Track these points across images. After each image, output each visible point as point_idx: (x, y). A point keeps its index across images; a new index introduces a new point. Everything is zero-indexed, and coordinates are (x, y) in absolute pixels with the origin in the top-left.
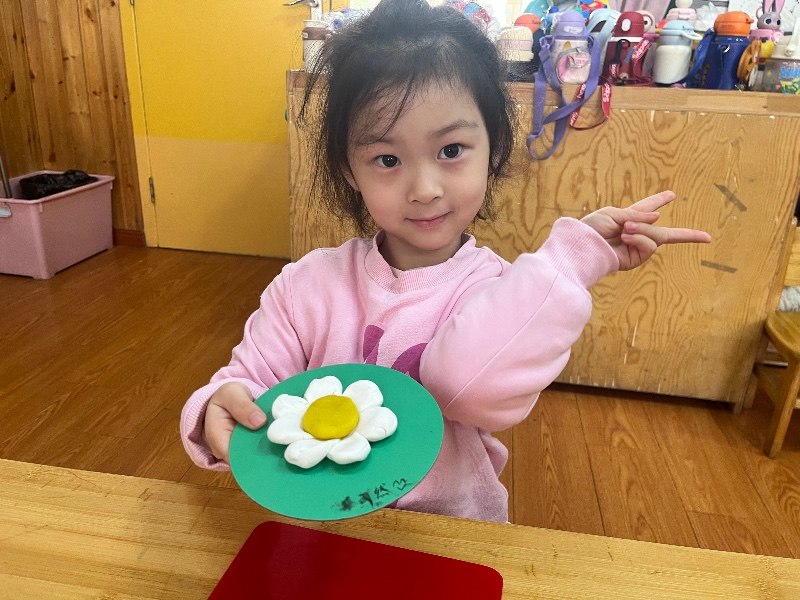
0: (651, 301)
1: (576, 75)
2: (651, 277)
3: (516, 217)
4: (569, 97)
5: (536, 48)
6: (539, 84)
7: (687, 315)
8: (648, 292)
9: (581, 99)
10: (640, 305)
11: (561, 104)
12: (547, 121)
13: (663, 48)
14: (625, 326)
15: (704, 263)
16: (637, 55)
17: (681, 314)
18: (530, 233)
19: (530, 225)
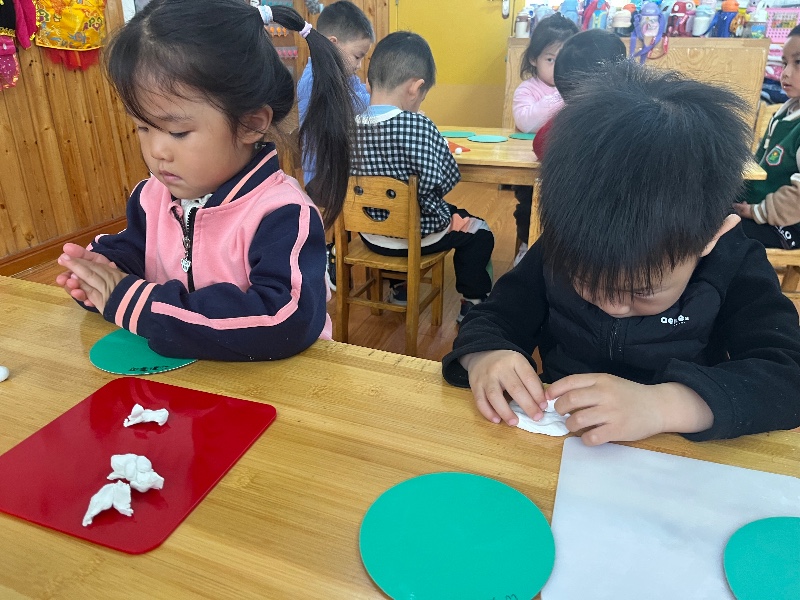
1: (651, 33)
4: (647, 43)
5: (632, 21)
6: (633, 38)
9: (653, 45)
11: (644, 47)
12: (636, 55)
13: (697, 19)
16: (681, 22)
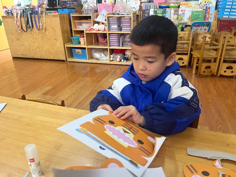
3: (31, 34)
8: (49, 44)
10: (49, 46)
15: (54, 39)
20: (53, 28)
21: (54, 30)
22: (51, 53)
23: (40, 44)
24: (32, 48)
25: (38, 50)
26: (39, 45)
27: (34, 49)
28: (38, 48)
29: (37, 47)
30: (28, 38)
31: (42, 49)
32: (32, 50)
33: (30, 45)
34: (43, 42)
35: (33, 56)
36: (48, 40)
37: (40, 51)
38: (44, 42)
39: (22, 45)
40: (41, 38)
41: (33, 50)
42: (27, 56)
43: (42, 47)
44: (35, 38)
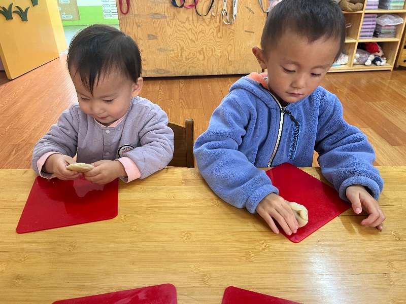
0: (233, 45)
2: (232, 37)
3: (191, 23)
7: (243, 48)
8: (232, 42)
10: (230, 46)
14: (227, 54)
15: (246, 31)
17: (242, 48)
18: (196, 28)
19: (196, 25)
20: (248, 8)
21: (250, 10)
22: (230, 61)
23: (209, 44)
24: (185, 54)
25: (201, 57)
26: (204, 47)
27: (191, 55)
28: (200, 54)
29: (200, 52)
30: (181, 32)
31: (211, 54)
32: (184, 59)
33: (182, 49)
34: (218, 40)
35: (186, 71)
36: (231, 34)
37: (204, 59)
38: (220, 38)
39: (160, 50)
40: (215, 32)
41: (187, 59)
42: (168, 72)
43: (212, 50)
44: (200, 32)
